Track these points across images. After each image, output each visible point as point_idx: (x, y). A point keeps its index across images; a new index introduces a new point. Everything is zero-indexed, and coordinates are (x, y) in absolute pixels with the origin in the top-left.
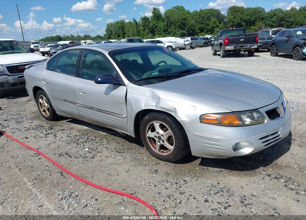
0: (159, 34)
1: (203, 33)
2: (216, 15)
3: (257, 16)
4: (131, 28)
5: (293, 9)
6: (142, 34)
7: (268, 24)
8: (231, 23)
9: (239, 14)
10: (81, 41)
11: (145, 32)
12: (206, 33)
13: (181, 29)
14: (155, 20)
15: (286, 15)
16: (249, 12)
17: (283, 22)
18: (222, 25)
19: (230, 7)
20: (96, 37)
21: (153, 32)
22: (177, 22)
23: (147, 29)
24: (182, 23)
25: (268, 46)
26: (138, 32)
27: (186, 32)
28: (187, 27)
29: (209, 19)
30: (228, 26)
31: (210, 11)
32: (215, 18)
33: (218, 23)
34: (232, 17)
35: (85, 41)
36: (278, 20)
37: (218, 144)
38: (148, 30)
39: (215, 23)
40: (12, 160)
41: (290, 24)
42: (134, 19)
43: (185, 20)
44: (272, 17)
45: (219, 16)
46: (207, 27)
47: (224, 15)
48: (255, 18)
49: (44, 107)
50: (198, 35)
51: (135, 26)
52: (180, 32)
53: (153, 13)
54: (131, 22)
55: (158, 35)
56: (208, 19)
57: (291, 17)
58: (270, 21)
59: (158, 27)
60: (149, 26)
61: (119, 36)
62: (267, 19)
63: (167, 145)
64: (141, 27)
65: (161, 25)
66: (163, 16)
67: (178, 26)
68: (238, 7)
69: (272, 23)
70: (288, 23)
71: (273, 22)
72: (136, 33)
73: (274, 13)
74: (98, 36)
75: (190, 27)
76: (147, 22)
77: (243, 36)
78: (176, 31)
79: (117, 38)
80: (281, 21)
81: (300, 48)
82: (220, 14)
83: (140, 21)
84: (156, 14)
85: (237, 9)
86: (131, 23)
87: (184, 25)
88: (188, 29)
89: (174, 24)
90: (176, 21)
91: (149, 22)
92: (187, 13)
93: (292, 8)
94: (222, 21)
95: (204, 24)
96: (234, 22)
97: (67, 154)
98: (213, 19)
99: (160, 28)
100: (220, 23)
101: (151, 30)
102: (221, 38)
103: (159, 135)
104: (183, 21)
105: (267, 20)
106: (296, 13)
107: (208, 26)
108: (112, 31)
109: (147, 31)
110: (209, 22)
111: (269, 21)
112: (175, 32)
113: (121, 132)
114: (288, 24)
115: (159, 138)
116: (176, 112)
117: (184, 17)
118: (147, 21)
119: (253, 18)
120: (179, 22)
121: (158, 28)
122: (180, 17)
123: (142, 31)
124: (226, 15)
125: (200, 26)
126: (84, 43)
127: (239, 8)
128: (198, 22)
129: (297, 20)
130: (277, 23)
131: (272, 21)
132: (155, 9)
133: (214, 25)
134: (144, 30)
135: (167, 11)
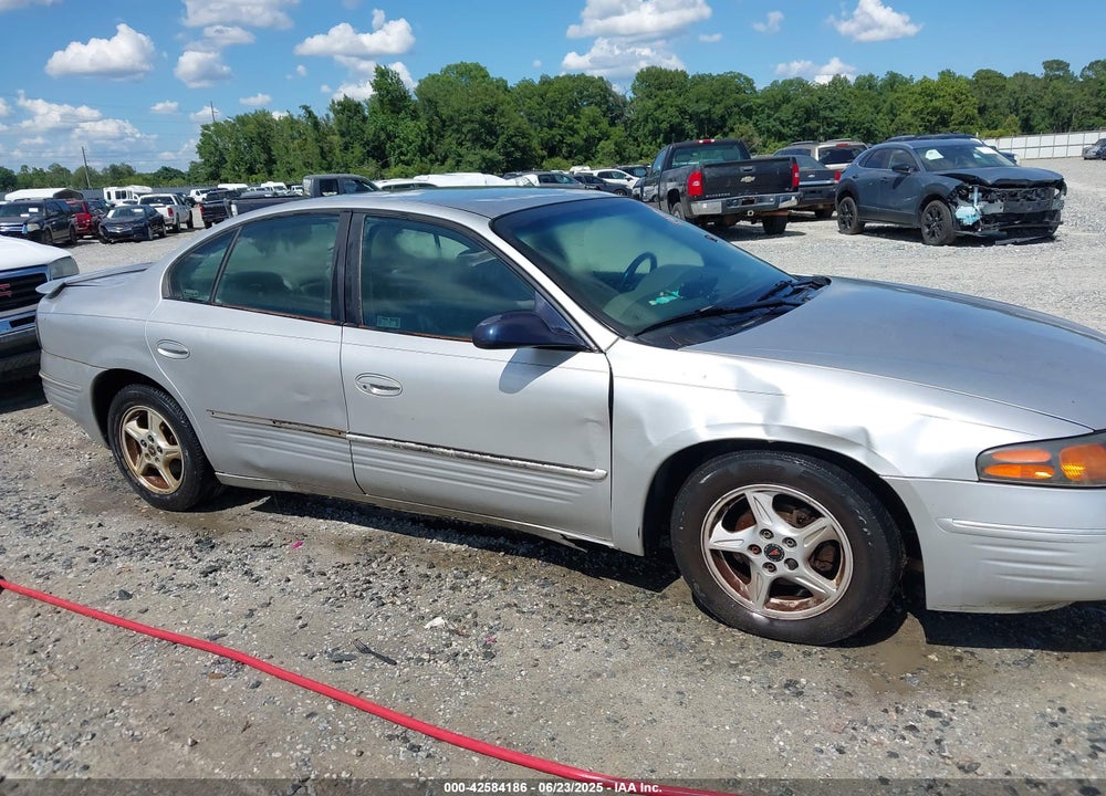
0: (403, 162)
1: (557, 160)
2: (598, 98)
3: (731, 102)
4: (296, 142)
5: (838, 82)
6: (338, 164)
7: (768, 131)
8: (650, 126)
9: (674, 95)
10: (105, 191)
11: (349, 157)
12: (566, 158)
13: (481, 147)
14: (384, 113)
15: (820, 99)
16: (702, 88)
17: (813, 124)
18: (618, 132)
19: (642, 71)
20: (157, 175)
21: (381, 155)
22: (465, 122)
23: (356, 145)
24: (482, 123)
25: (818, 201)
26: (323, 154)
27: (501, 158)
28: (502, 139)
29: (574, 109)
30: (640, 133)
31: (574, 81)
32: (593, 106)
33: (604, 124)
34: (650, 104)
35: (121, 190)
36: (796, 117)
37: (1053, 557)
38: (361, 149)
39: (594, 123)
40: (124, 704)
41: (835, 128)
42: (306, 108)
43: (492, 111)
44: (777, 107)
45: (607, 101)
46: (569, 140)
47: (624, 96)
48: (726, 108)
49: (154, 454)
50: (542, 167)
51: (311, 135)
52: (478, 157)
53: (377, 86)
54: (295, 117)
55: (400, 167)
56: (571, 110)
57: (835, 107)
58: (775, 120)
59: (396, 137)
60: (364, 132)
61: (251, 171)
62: (763, 112)
63: (807, 576)
64: (336, 139)
65: (409, 129)
66: (415, 98)
67: (469, 135)
68: (665, 73)
69: (781, 128)
70: (829, 125)
71: (782, 122)
72: (316, 159)
73: (785, 93)
74: (166, 169)
75: (514, 139)
76: (356, 121)
77: (751, 167)
78: (463, 151)
79: (244, 176)
80: (807, 120)
81: (946, 203)
82: (610, 95)
83: (327, 115)
84: (388, 93)
85: (663, 79)
86: (297, 122)
87: (492, 132)
88: (504, 146)
89: (455, 126)
90: (460, 115)
91: (365, 119)
92: (498, 88)
93: (834, 78)
94: (618, 117)
95: (560, 126)
96: (656, 120)
97: (366, 650)
98: (589, 111)
99: (404, 140)
100: (612, 123)
101: (373, 148)
102: (670, 173)
103: (770, 542)
104: (487, 118)
105: (764, 116)
106: (848, 95)
107: (572, 136)
108: (225, 152)
109: (358, 150)
110: (575, 120)
111: (771, 120)
112: (460, 156)
113: (564, 537)
114: (830, 130)
115: (774, 553)
116: (869, 445)
117: (490, 102)
118: (355, 114)
119: (718, 110)
120: (472, 122)
121: (397, 140)
122: (476, 102)
123: (337, 151)
124: (629, 95)
125: (546, 133)
126: (118, 197)
127: (671, 76)
128: (539, 121)
129: (855, 117)
130: (795, 125)
131: (778, 118)
132: (383, 74)
133: (594, 132)
134: (346, 148)
135: (425, 82)
